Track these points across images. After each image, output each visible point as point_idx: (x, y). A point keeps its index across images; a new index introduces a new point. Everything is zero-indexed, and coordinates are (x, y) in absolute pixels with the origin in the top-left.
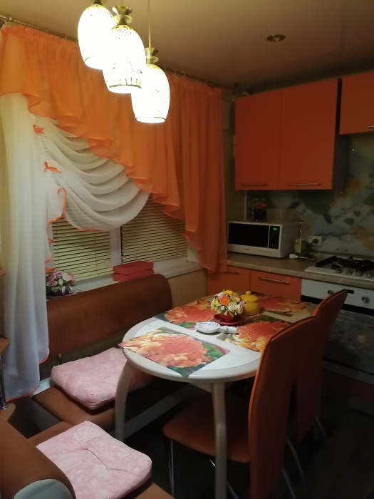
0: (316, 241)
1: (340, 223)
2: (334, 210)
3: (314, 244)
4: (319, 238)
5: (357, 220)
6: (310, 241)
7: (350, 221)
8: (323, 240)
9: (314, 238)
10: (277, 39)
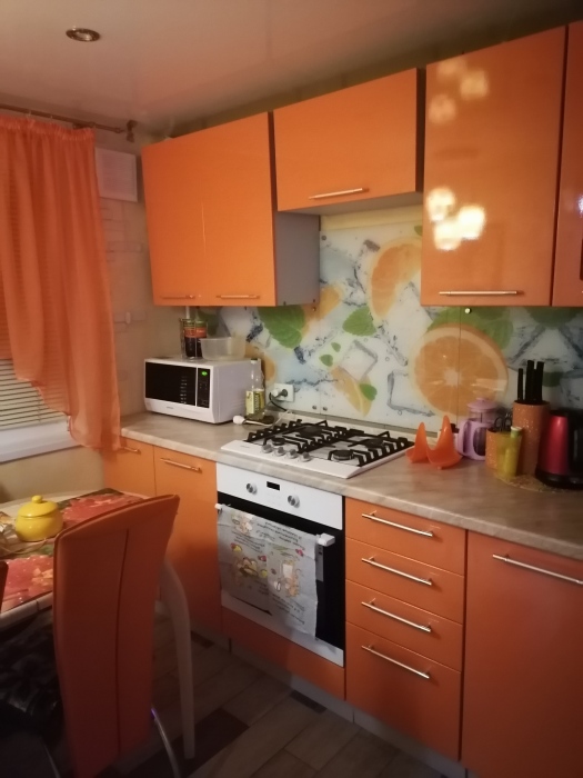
0: (284, 393)
1: (314, 362)
2: (307, 341)
3: (282, 398)
4: (289, 388)
5: (337, 357)
6: (275, 393)
7: (327, 360)
8: (295, 391)
9: (282, 387)
10: (88, 37)
